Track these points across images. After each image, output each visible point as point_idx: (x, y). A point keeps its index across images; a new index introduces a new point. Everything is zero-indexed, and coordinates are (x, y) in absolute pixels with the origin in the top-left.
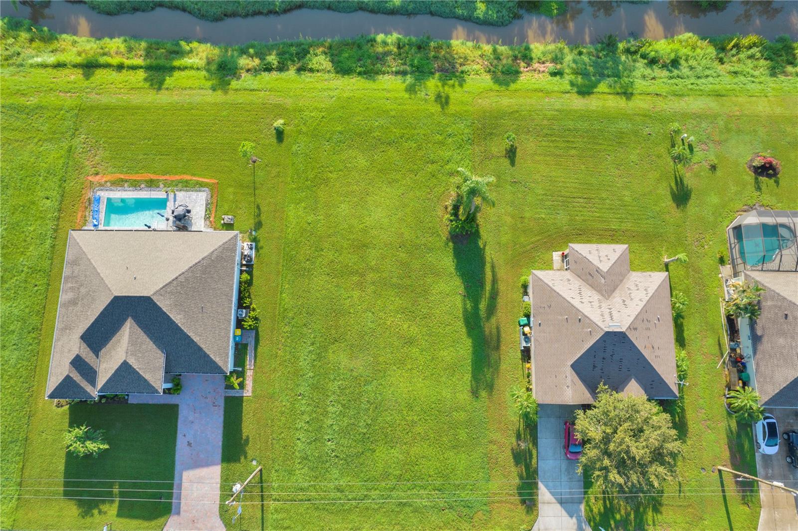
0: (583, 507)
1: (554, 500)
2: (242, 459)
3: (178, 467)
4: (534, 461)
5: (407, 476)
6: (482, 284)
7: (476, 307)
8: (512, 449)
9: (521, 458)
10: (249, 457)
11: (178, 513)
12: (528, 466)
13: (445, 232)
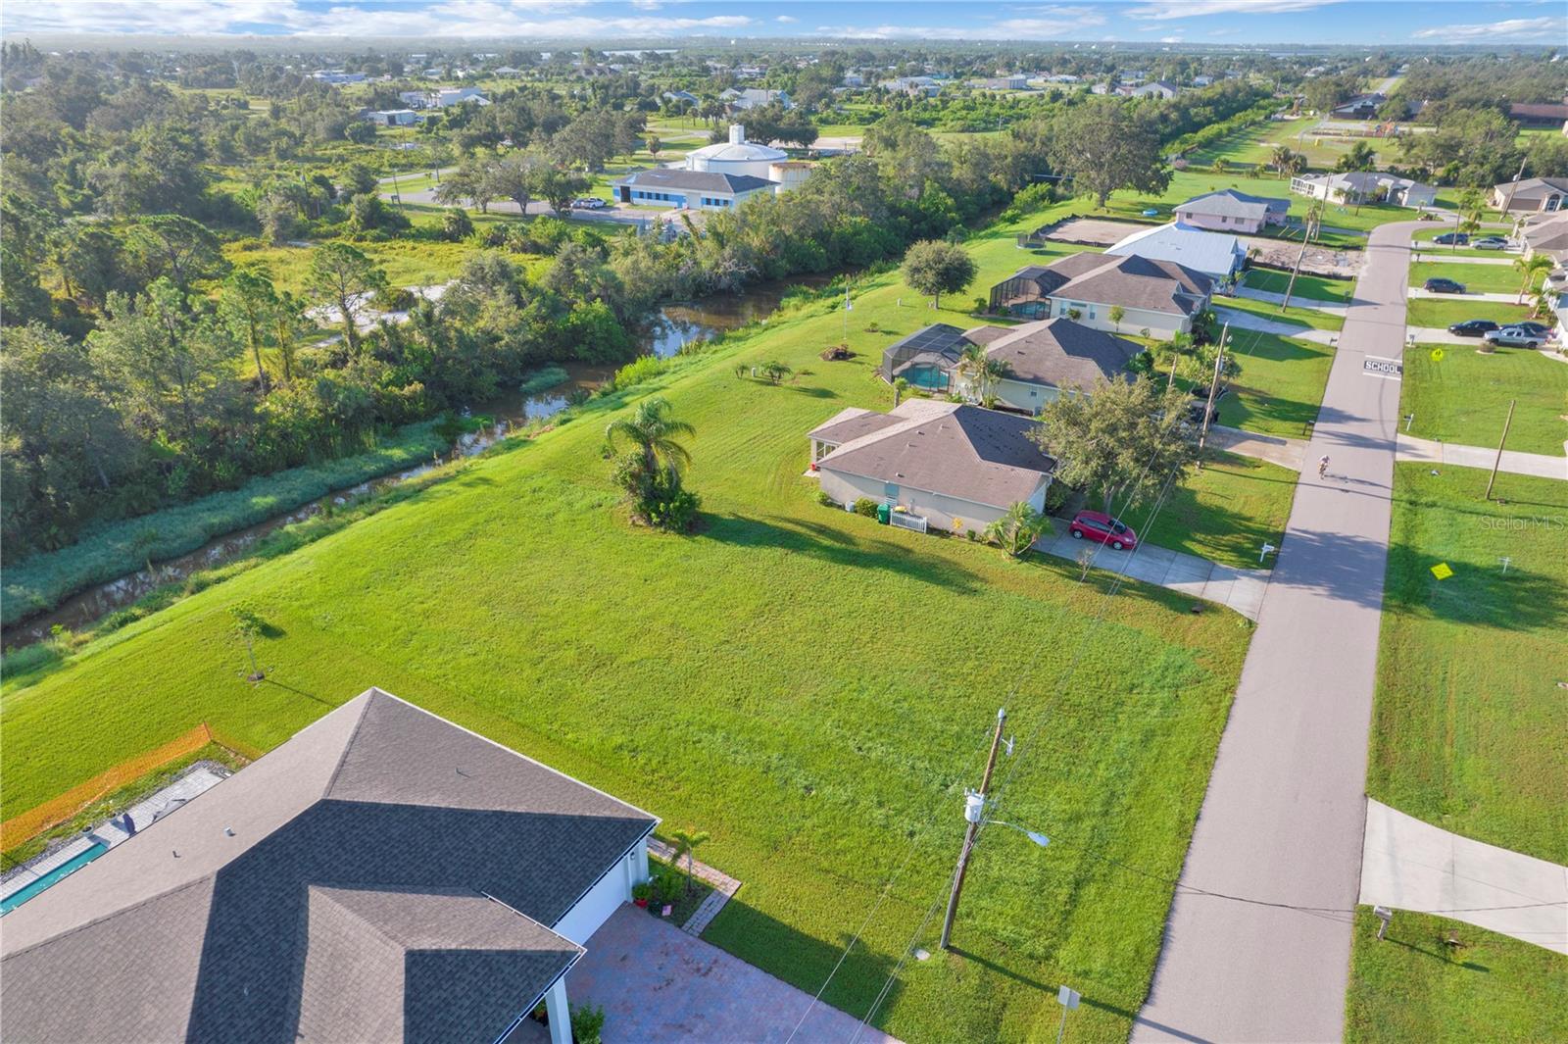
1: (1201, 584)
6: (793, 533)
10: (902, 956)
12: (1132, 587)
13: (673, 537)
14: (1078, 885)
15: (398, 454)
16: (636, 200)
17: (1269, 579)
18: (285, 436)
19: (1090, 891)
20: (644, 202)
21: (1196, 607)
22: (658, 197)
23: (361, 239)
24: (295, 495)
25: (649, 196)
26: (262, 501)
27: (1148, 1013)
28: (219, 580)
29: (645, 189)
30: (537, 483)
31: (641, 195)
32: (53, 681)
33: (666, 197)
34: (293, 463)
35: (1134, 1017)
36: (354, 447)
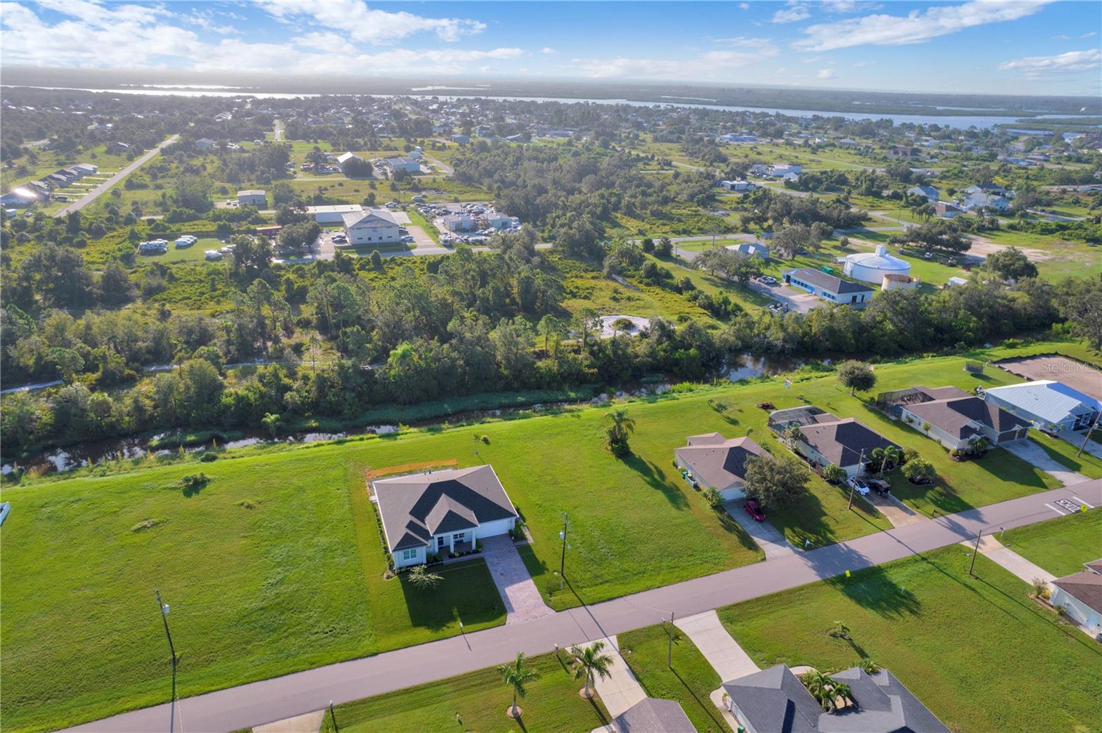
0: (787, 541)
1: (767, 542)
2: (546, 572)
3: (499, 588)
4: (740, 528)
5: (665, 554)
6: (650, 470)
7: (654, 479)
8: (722, 526)
9: (730, 528)
10: (551, 570)
11: (513, 611)
12: (739, 532)
13: (613, 457)
14: (607, 582)
15: (573, 395)
16: (792, 283)
17: (799, 553)
18: (541, 377)
19: (608, 584)
20: (796, 285)
21: (753, 547)
22: (802, 284)
23: (641, 282)
24: (531, 400)
25: (799, 283)
26: (520, 399)
27: (588, 607)
28: (489, 422)
29: (798, 279)
30: (593, 423)
31: (795, 281)
32: (437, 436)
33: (806, 286)
34: (539, 388)
35: (584, 605)
36: (560, 389)
